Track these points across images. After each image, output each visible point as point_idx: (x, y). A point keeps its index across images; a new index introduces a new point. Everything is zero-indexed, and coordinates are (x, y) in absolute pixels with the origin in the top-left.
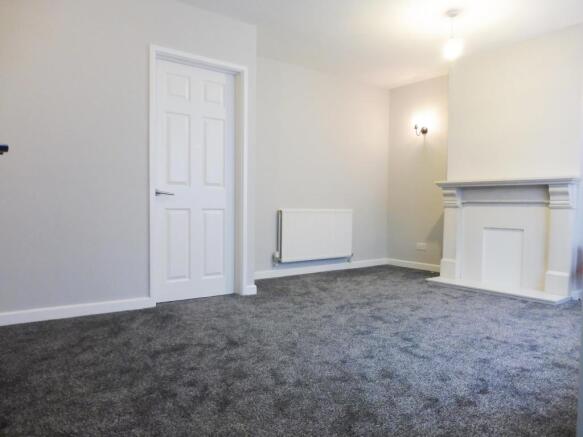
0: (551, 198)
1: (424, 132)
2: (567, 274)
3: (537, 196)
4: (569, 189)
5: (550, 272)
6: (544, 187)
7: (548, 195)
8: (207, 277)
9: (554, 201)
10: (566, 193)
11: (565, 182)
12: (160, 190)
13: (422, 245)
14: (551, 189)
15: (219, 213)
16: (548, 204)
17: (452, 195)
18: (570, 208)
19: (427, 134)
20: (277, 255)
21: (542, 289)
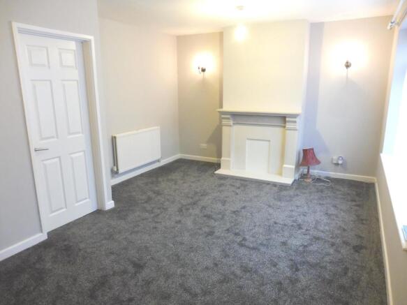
0: (287, 124)
1: (203, 70)
2: (294, 167)
3: (279, 122)
4: (297, 120)
5: (285, 166)
6: (283, 118)
7: (285, 122)
8: (79, 204)
9: (288, 125)
10: (295, 122)
11: (295, 116)
12: (38, 147)
13: (204, 145)
14: (287, 119)
15: (82, 154)
16: (284, 127)
17: (228, 119)
18: (296, 130)
19: (206, 72)
20: (116, 170)
21: (280, 174)
